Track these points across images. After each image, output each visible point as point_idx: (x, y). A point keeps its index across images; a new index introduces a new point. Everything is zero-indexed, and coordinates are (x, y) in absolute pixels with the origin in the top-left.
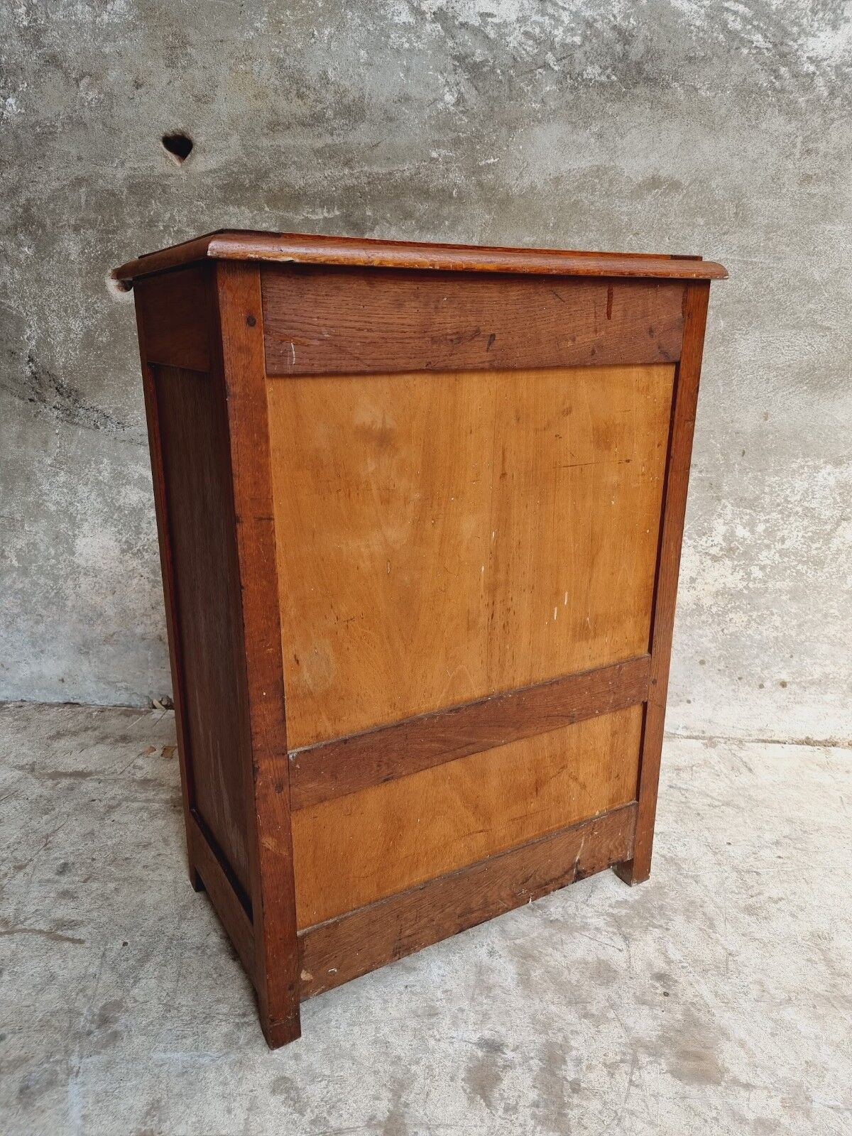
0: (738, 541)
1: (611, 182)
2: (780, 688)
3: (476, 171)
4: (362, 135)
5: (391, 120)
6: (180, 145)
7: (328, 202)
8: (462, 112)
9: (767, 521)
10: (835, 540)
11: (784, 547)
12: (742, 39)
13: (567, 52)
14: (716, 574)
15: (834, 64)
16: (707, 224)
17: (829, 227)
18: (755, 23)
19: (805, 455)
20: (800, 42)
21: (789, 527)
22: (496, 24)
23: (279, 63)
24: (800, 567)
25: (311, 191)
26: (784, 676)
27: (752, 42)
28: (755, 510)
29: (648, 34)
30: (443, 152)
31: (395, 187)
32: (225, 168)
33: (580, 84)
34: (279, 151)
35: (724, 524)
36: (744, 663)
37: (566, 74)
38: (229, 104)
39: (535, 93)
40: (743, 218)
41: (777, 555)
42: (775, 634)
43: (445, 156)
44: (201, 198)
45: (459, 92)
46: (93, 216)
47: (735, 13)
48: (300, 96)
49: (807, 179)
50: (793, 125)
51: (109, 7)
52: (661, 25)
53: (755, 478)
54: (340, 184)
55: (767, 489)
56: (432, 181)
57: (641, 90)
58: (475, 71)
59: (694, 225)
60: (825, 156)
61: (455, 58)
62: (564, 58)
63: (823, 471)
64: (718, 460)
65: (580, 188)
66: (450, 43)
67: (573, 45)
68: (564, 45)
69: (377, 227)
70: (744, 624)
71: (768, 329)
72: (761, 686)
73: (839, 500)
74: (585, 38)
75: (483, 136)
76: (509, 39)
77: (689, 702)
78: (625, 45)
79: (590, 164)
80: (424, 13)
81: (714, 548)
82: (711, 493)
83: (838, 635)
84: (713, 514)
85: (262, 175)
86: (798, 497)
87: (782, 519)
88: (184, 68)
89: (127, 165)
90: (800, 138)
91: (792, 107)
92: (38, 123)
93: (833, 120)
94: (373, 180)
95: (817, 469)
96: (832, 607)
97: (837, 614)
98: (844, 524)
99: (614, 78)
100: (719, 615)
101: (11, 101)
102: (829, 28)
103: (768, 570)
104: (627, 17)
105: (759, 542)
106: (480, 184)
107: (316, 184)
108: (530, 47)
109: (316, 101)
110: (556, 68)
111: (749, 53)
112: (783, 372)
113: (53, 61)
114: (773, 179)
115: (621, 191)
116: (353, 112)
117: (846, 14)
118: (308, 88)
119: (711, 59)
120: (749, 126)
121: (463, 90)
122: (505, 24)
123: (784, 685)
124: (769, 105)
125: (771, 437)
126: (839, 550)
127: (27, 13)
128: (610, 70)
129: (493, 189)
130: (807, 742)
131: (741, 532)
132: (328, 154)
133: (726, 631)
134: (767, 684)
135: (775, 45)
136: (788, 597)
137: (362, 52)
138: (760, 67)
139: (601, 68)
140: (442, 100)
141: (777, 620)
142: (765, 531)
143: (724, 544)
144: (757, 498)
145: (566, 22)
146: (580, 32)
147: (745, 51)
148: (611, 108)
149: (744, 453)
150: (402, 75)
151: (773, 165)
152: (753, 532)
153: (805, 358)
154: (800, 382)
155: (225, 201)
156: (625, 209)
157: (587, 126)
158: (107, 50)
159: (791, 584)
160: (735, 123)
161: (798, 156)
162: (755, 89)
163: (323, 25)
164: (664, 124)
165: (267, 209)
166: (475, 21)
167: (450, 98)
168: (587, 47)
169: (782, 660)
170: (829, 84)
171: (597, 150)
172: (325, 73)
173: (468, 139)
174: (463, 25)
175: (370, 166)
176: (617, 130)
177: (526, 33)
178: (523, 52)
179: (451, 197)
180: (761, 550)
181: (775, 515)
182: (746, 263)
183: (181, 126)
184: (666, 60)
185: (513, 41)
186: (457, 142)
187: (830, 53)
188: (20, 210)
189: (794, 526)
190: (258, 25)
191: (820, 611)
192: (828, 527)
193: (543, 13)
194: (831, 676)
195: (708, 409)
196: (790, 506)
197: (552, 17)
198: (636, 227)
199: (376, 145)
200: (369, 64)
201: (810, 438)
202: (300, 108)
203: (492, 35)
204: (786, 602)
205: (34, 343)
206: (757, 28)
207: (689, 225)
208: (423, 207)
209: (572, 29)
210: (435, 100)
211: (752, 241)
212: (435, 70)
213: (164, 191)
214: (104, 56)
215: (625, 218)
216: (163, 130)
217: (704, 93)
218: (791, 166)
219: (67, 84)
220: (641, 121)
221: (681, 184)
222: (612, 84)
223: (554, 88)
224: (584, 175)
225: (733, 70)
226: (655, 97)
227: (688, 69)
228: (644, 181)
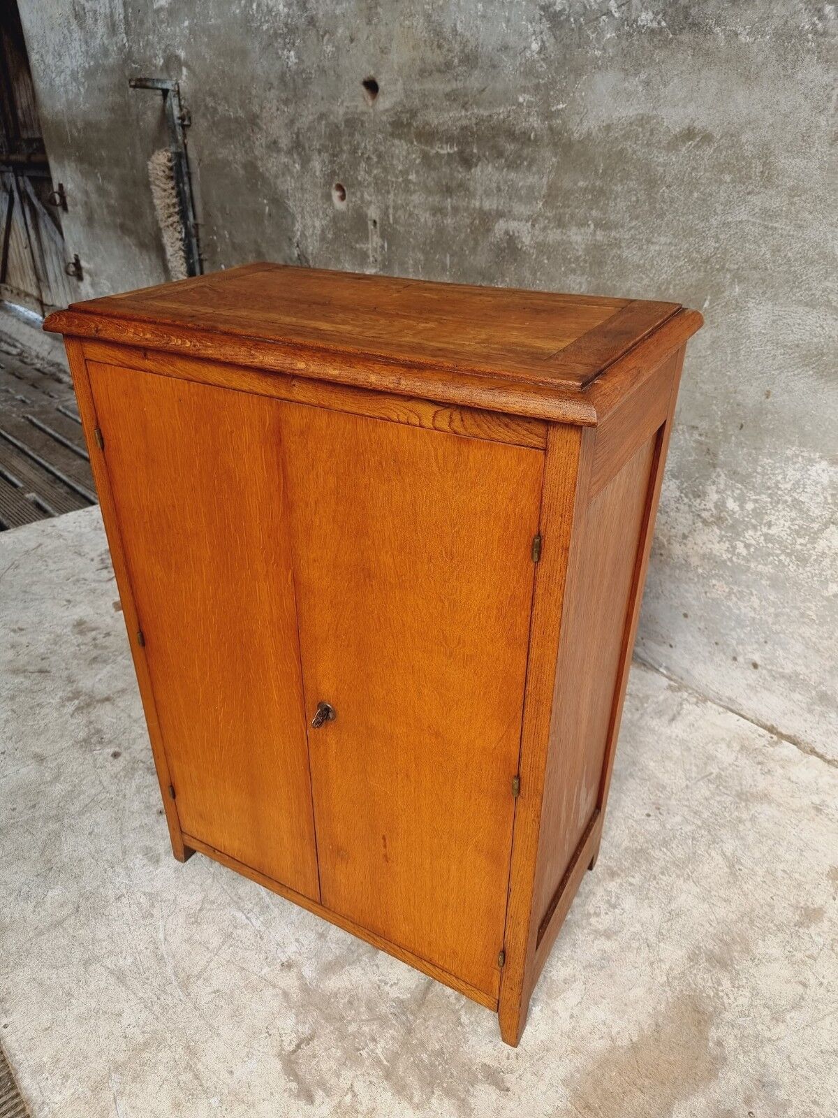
0: (727, 512)
1: (652, 131)
2: (752, 667)
3: (548, 116)
4: (474, 81)
5: (494, 67)
6: (372, 86)
7: (450, 140)
8: (543, 60)
9: (756, 501)
10: (821, 541)
11: (770, 532)
14: (705, 538)
16: (733, 181)
19: (802, 445)
21: (777, 513)
23: (428, 17)
24: (782, 557)
25: (441, 129)
26: (757, 658)
28: (746, 488)
30: (528, 97)
31: (493, 128)
32: (393, 108)
33: (634, 31)
34: (425, 94)
35: (717, 492)
36: (722, 631)
37: (624, 21)
38: (400, 55)
39: (598, 40)
40: (768, 179)
41: (762, 538)
42: (752, 614)
43: (528, 101)
46: (327, 143)
48: (440, 47)
50: (831, 75)
53: (750, 455)
54: (458, 124)
55: (759, 469)
56: (518, 124)
57: (686, 37)
58: (554, 19)
59: (721, 182)
61: (542, 8)
62: (623, 4)
63: (818, 466)
64: (717, 427)
65: (626, 137)
69: (480, 163)
70: (725, 594)
71: (782, 301)
72: (735, 659)
73: (830, 501)
75: (556, 82)
77: (671, 646)
79: (635, 112)
81: (706, 512)
82: (708, 458)
83: (813, 639)
84: (708, 480)
85: (413, 113)
86: (789, 486)
87: (771, 503)
88: (376, 25)
89: (345, 104)
92: (304, 71)
94: (480, 121)
95: (811, 461)
96: (810, 608)
97: (814, 617)
98: (833, 527)
99: (663, 24)
100: (704, 578)
101: (292, 53)
103: (752, 550)
105: (746, 519)
106: (551, 128)
107: (443, 124)
109: (448, 50)
110: (617, 15)
112: (790, 351)
113: (312, 21)
114: (803, 136)
115: (659, 142)
116: (470, 60)
118: (444, 39)
120: (785, 76)
121: (545, 38)
123: (755, 666)
124: (808, 50)
125: (770, 417)
126: (824, 553)
128: (661, 15)
129: (560, 133)
130: (771, 730)
131: (731, 505)
132: (452, 97)
133: (708, 594)
134: (740, 659)
136: (768, 583)
137: (480, 6)
138: (805, 5)
139: (653, 13)
140: (530, 48)
141: (755, 602)
142: (753, 510)
143: (714, 512)
144: (749, 475)
148: (659, 55)
149: (742, 426)
150: (504, 25)
151: (804, 121)
152: (742, 507)
153: (815, 340)
154: (806, 365)
155: (392, 135)
156: (661, 160)
157: (637, 73)
158: (338, 12)
159: (772, 571)
160: (770, 72)
161: (832, 111)
162: (796, 33)
164: (704, 72)
165: (415, 143)
167: (535, 46)
169: (756, 642)
171: (643, 99)
172: (455, 25)
173: (545, 84)
175: (478, 108)
176: (662, 77)
179: (529, 139)
180: (747, 529)
181: (764, 498)
182: (766, 227)
183: (372, 73)
186: (537, 87)
188: (294, 136)
189: (781, 514)
191: (798, 608)
192: (816, 526)
194: (801, 677)
195: (715, 374)
196: (780, 492)
198: (668, 179)
199: (483, 90)
200: (484, 16)
201: (808, 428)
202: (436, 57)
204: (765, 588)
205: (299, 233)
207: (716, 181)
208: (510, 147)
210: (525, 48)
211: (775, 204)
212: (527, 21)
213: (362, 125)
214: (336, 17)
215: (661, 169)
216: (364, 76)
217: (744, 39)
218: (823, 123)
219: (318, 40)
220: (684, 68)
221: (713, 136)
222: (661, 30)
223: (614, 35)
224: (631, 124)
225: (775, 11)
226: (697, 43)
227: (731, 12)
228: (680, 132)
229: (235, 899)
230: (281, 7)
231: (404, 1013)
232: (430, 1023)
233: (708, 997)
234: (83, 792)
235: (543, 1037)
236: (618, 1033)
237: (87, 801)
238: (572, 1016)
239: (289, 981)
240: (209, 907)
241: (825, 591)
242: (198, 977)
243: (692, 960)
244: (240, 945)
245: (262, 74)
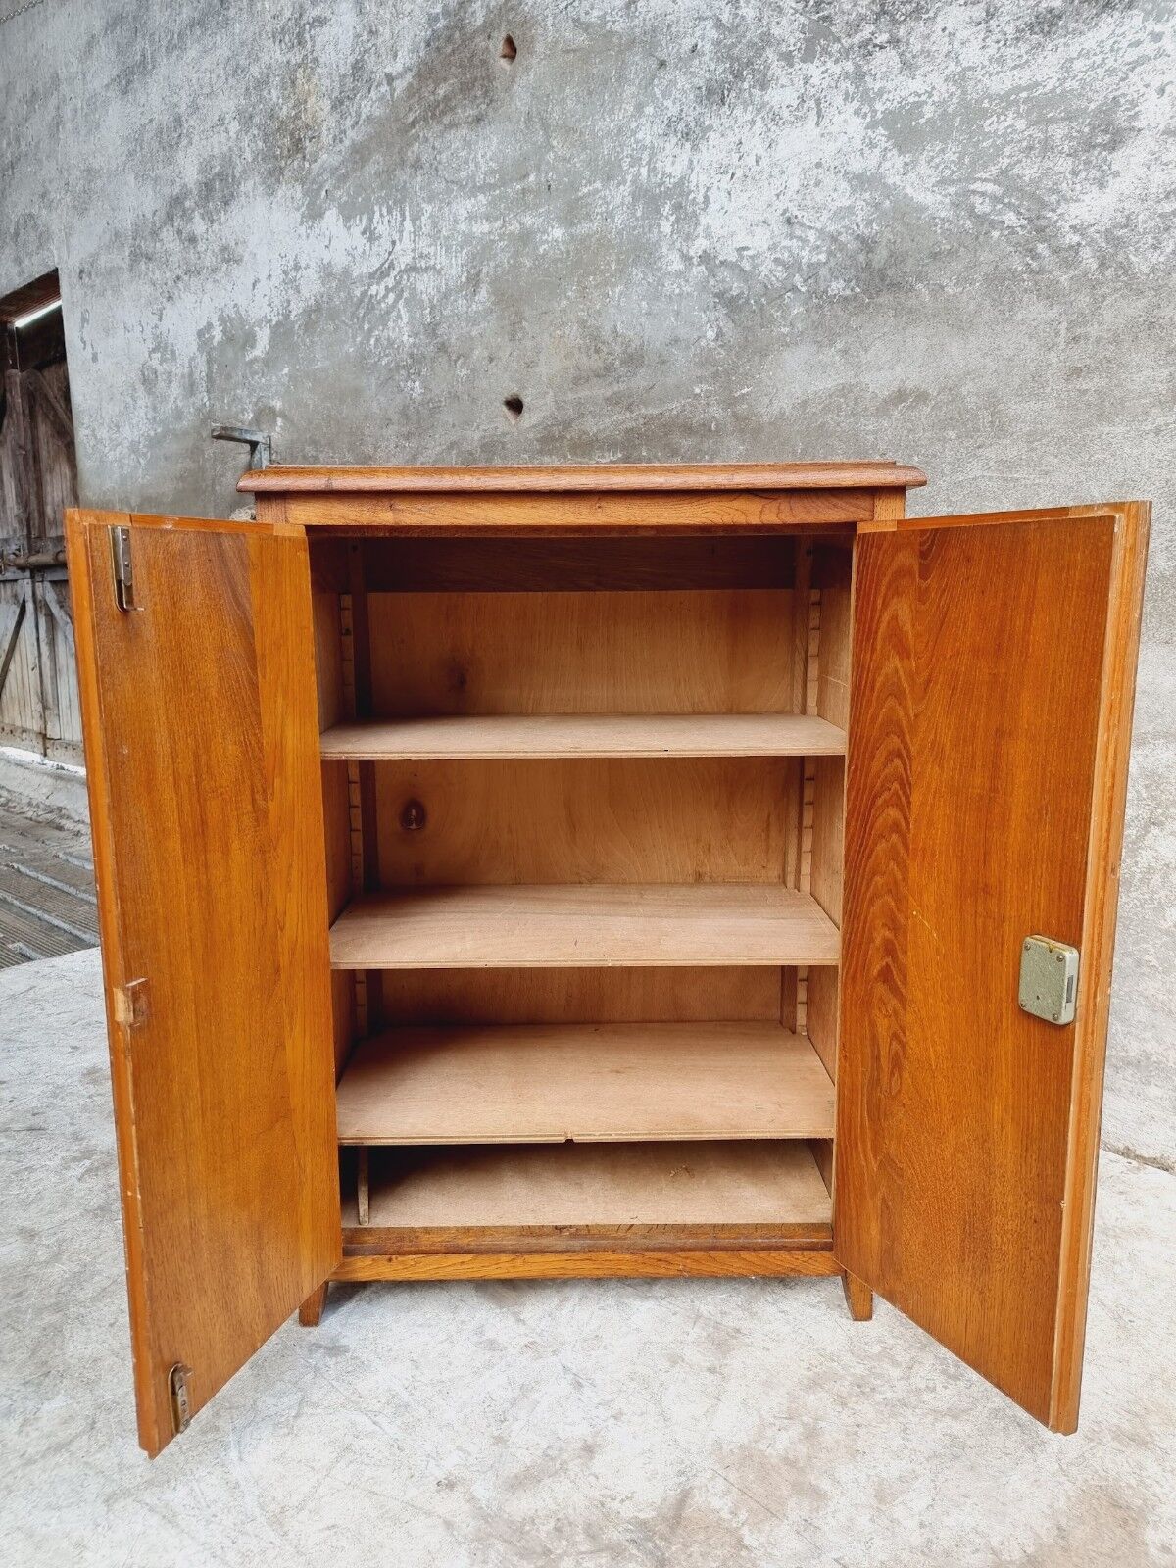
1: (856, 400)
3: (731, 402)
4: (640, 380)
5: (664, 362)
6: (515, 405)
7: (612, 445)
8: (721, 346)
12: (992, 225)
13: (813, 272)
15: (1103, 229)
16: (959, 436)
17: (1107, 430)
18: (1006, 200)
20: (1059, 211)
22: (750, 257)
23: (583, 324)
25: (601, 436)
27: (1004, 223)
29: (891, 237)
30: (705, 387)
31: (665, 426)
32: (543, 422)
33: (824, 302)
34: (580, 403)
37: (811, 294)
38: (548, 366)
39: (784, 317)
40: (1000, 428)
43: (706, 391)
44: (526, 451)
45: (719, 328)
47: (983, 194)
48: (597, 351)
49: (1077, 372)
50: (1055, 310)
51: (477, 298)
52: (904, 224)
54: (623, 427)
56: (695, 417)
57: (885, 298)
58: (731, 304)
59: (944, 440)
60: (1098, 341)
61: (716, 295)
62: (810, 278)
65: (826, 410)
66: (712, 282)
67: (819, 263)
68: (810, 265)
73: (1144, 795)
74: (830, 253)
75: (738, 367)
76: (761, 268)
78: (868, 253)
79: (835, 383)
80: (691, 258)
83: (1161, 997)
88: (521, 340)
89: (482, 428)
90: (1065, 325)
91: (1052, 288)
92: (431, 400)
93: (1104, 297)
94: (649, 420)
96: (1146, 951)
97: (1155, 963)
98: (1155, 830)
99: (858, 290)
101: (417, 384)
102: (1095, 188)
104: (870, 223)
106: (735, 415)
107: (605, 430)
108: (780, 273)
109: (608, 353)
110: (803, 289)
111: (1001, 235)
113: (443, 348)
114: (1034, 377)
115: (866, 409)
116: (634, 359)
117: (1115, 167)
118: (603, 343)
119: (957, 251)
120: (1003, 319)
121: (722, 324)
122: (758, 255)
124: (1026, 290)
126: (1150, 868)
127: (430, 313)
128: (854, 281)
129: (747, 419)
132: (614, 401)
135: (1030, 220)
137: (644, 304)
138: (1012, 249)
139: (845, 281)
140: (705, 337)
145: (813, 241)
146: (825, 248)
147: (995, 234)
148: (855, 322)
150: (673, 319)
151: (1032, 361)
155: (541, 452)
156: (871, 428)
157: (832, 343)
158: (474, 334)
160: (986, 317)
161: (1062, 346)
162: (1009, 275)
163: (615, 285)
164: (910, 331)
166: (733, 257)
167: (711, 334)
168: (832, 263)
170: (1098, 254)
171: (842, 368)
172: (615, 327)
173: (725, 371)
174: (722, 262)
175: (646, 407)
176: (861, 343)
177: (777, 260)
178: (773, 279)
179: (710, 430)
183: (516, 389)
184: (911, 261)
185: (764, 270)
186: (716, 375)
187: (1097, 216)
190: (570, 294)
191: (1130, 955)
193: (791, 236)
194: (1154, 1059)
197: (799, 238)
199: (652, 388)
200: (648, 313)
202: (595, 362)
203: (747, 267)
206: (1009, 205)
207: (939, 440)
208: (686, 443)
209: (818, 247)
210: (699, 338)
211: (1012, 453)
212: (700, 309)
213: (503, 448)
214: (472, 339)
215: (871, 438)
216: (506, 395)
217: (949, 290)
218: (1055, 360)
219: (450, 365)
220: (885, 330)
221: (929, 394)
222: (855, 297)
223: (801, 309)
224: (830, 396)
225: (982, 258)
226: (899, 303)
227: (933, 267)
228: (890, 395)
229: (353, 1398)
230: (405, 338)
231: (649, 1539)
232: (695, 1549)
233: (1130, 1486)
234: (99, 1273)
235: (882, 1557)
236: (1002, 1543)
237: (106, 1282)
238: (922, 1525)
239: (453, 1505)
240: (311, 1411)
241: (1162, 922)
242: (300, 1508)
243: (1092, 1440)
244: (366, 1461)
245: (378, 411)
